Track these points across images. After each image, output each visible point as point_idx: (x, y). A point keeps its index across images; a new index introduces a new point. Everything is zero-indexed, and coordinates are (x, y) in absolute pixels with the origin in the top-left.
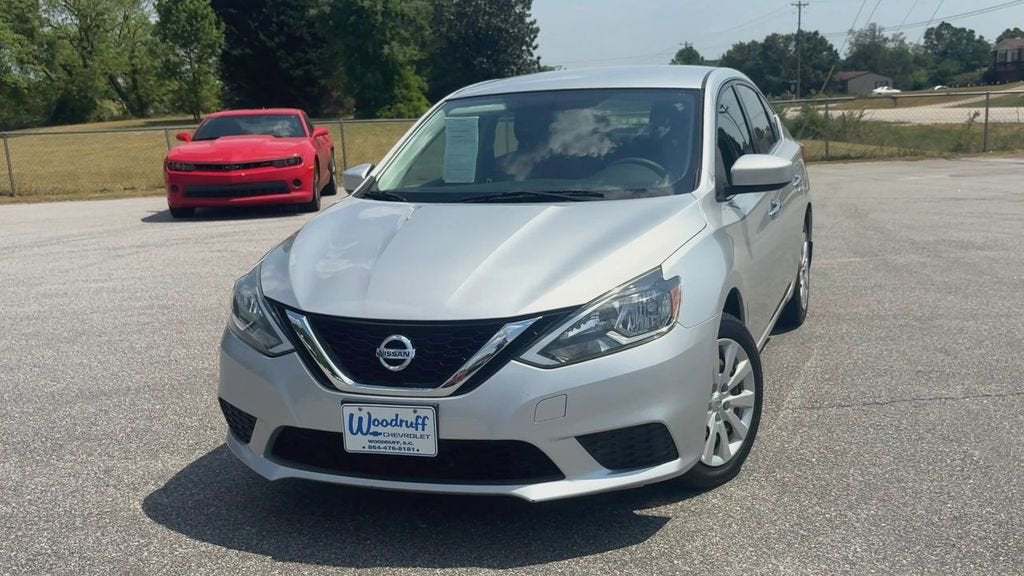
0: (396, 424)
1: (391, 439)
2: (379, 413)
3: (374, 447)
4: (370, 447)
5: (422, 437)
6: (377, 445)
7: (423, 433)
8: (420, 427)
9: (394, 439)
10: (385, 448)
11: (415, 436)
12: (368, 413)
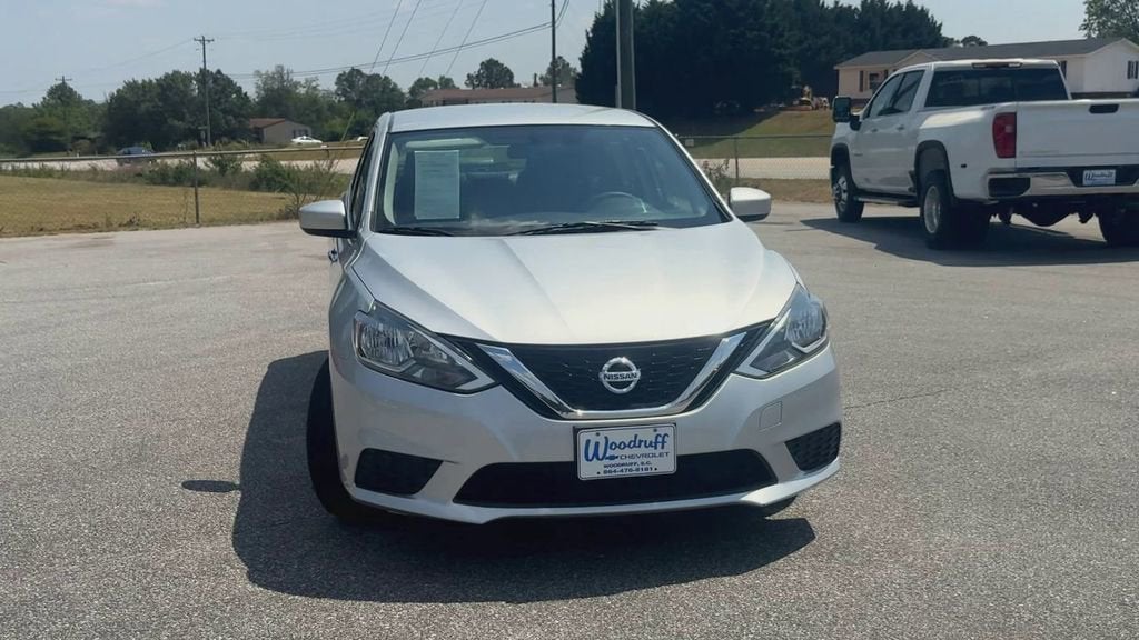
0: (634, 446)
1: (628, 461)
2: (616, 436)
3: (610, 472)
4: (605, 472)
5: (661, 455)
6: (613, 469)
7: (661, 451)
8: (659, 445)
9: (633, 461)
10: (622, 471)
11: (654, 455)
12: (606, 438)
